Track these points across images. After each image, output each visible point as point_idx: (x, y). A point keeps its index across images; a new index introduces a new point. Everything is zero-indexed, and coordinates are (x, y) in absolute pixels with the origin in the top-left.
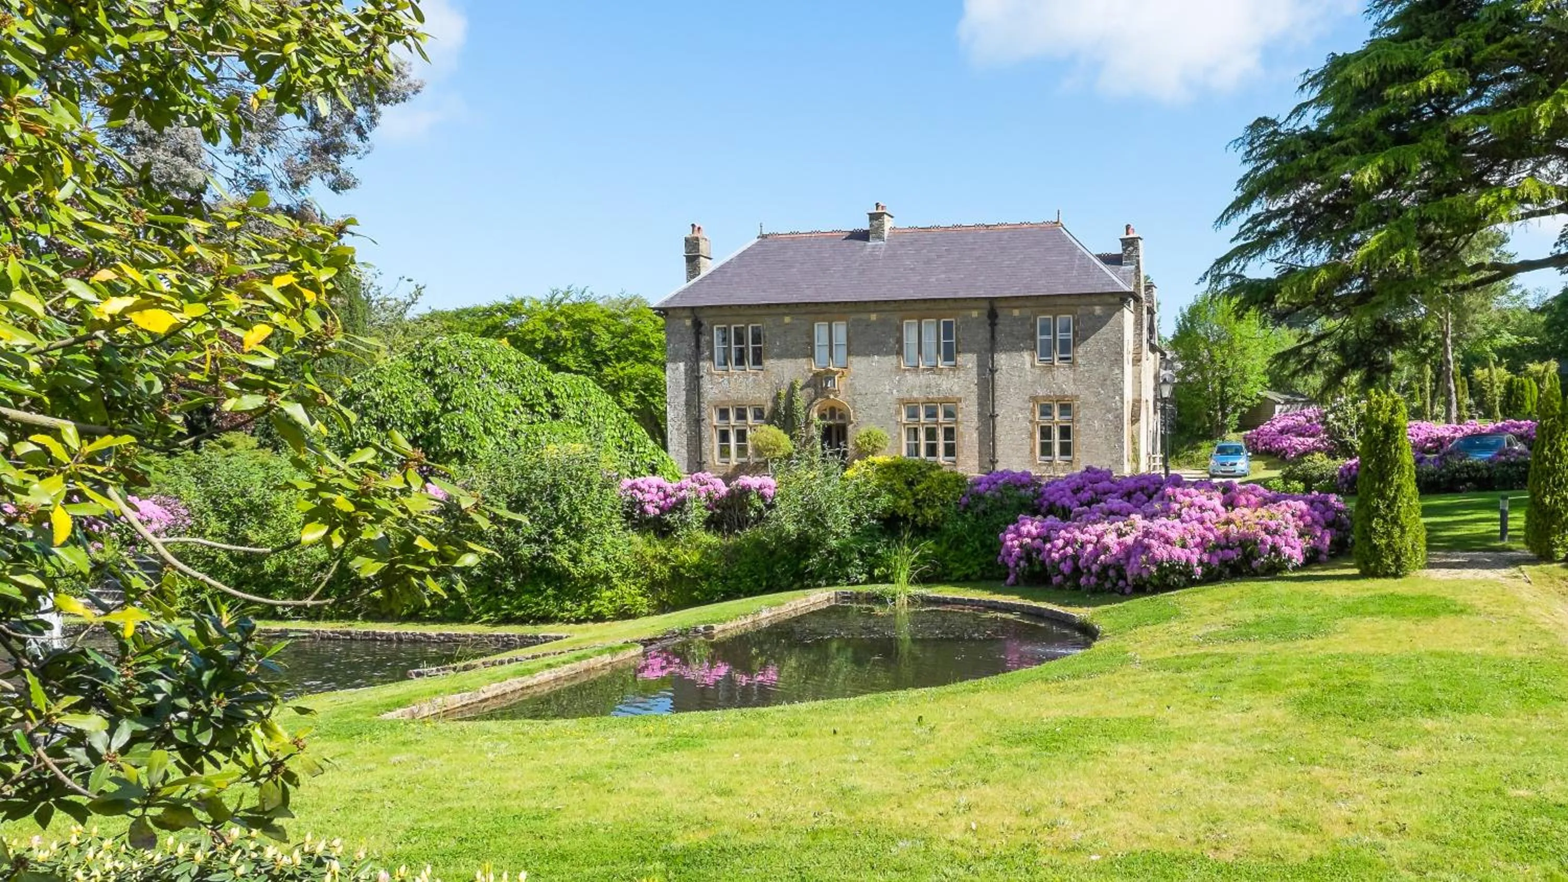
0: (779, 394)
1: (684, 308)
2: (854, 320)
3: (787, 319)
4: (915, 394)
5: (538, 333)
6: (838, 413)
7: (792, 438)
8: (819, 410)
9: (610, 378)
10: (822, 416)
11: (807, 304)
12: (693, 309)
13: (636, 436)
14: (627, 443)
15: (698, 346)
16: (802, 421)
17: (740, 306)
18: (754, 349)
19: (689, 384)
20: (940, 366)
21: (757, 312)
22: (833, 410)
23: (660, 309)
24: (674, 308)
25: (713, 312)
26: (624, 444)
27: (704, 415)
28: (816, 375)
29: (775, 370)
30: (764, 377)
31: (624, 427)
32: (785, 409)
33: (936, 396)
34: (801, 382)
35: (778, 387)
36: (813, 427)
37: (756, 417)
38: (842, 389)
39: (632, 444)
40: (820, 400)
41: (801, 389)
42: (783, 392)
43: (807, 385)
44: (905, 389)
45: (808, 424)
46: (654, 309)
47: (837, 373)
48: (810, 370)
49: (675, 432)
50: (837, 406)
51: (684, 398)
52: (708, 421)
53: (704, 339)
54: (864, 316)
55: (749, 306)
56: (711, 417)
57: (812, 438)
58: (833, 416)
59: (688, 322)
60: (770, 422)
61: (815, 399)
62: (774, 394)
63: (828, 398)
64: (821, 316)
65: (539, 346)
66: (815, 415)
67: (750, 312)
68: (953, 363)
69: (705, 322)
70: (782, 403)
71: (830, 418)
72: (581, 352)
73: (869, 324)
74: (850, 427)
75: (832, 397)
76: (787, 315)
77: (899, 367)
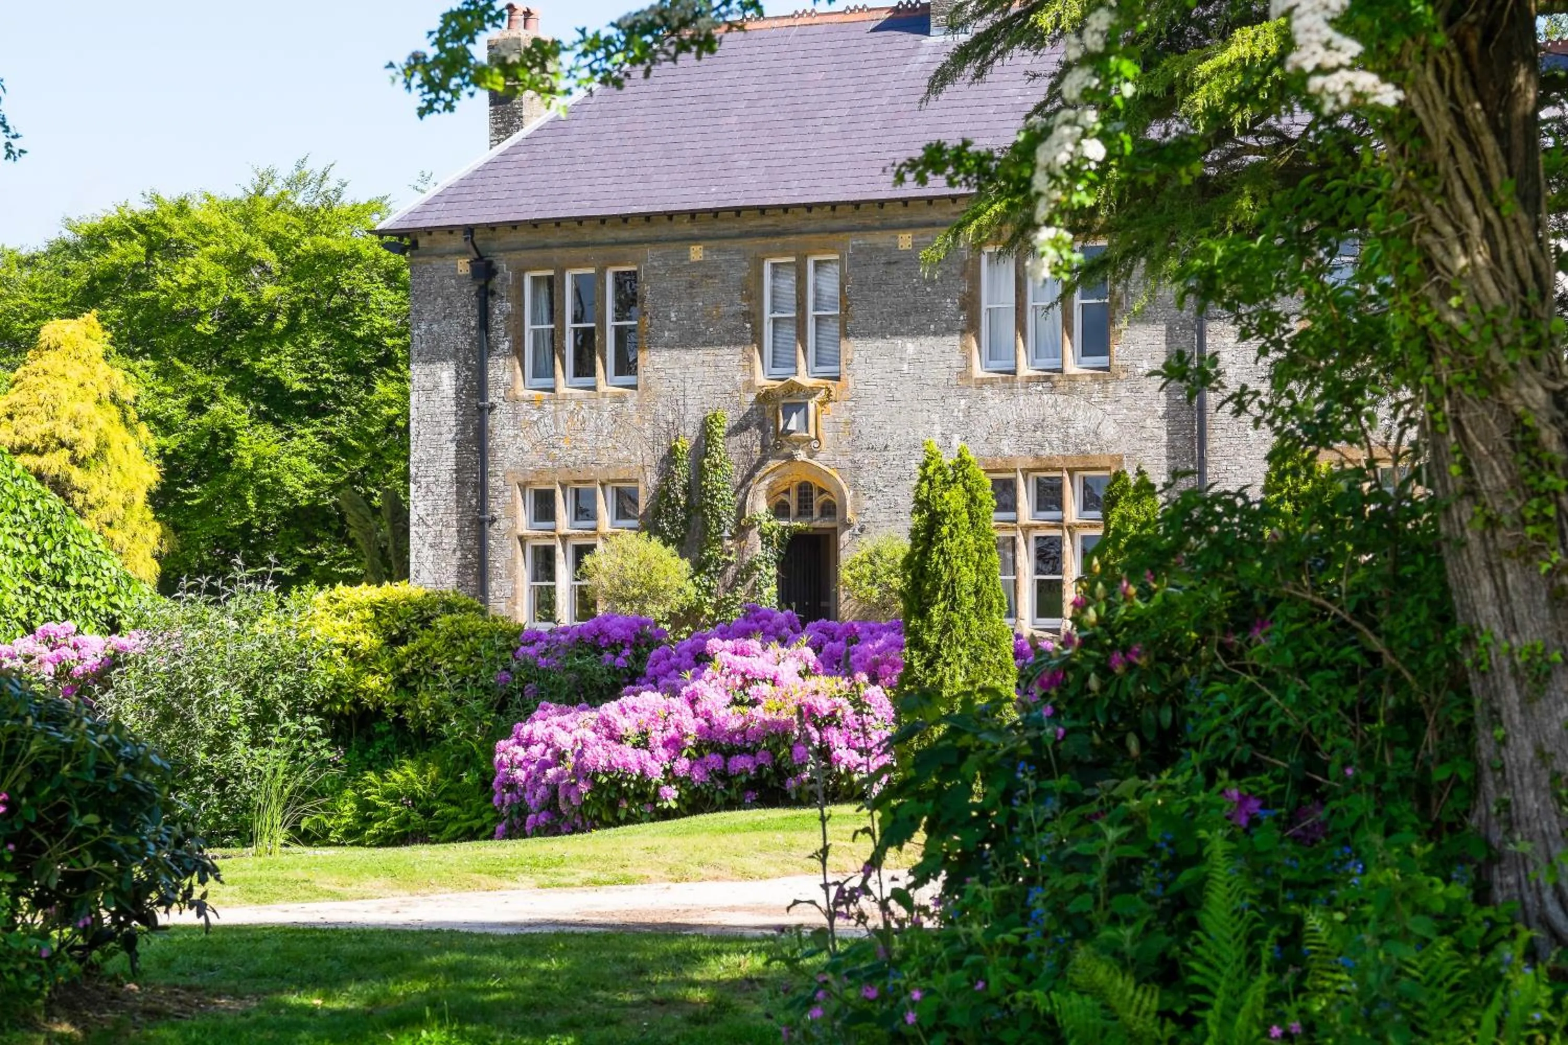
0: (672, 451)
1: (450, 230)
2: (859, 250)
3: (696, 253)
4: (1007, 447)
5: (203, 293)
6: (818, 500)
7: (699, 567)
8: (771, 492)
9: (386, 411)
10: (780, 510)
11: (738, 211)
12: (470, 230)
13: (73, 550)
14: (54, 566)
15: (484, 324)
16: (729, 522)
17: (580, 221)
18: (619, 331)
19: (463, 426)
20: (1071, 368)
21: (625, 234)
22: (805, 491)
23: (401, 234)
24: (429, 231)
25: (521, 237)
26: (44, 568)
27: (496, 507)
28: (765, 398)
29: (663, 388)
30: (640, 407)
31: (48, 532)
32: (687, 490)
33: (1058, 452)
34: (729, 418)
35: (673, 431)
36: (754, 536)
37: (621, 513)
38: (826, 436)
39: (66, 569)
40: (772, 464)
41: (729, 434)
42: (685, 445)
43: (740, 428)
44: (981, 432)
45: (741, 532)
46: (381, 234)
47: (812, 392)
48: (750, 386)
49: (427, 552)
50: (817, 482)
51: (451, 463)
52: (502, 524)
53: (501, 308)
54: (880, 239)
55: (603, 220)
56: (513, 517)
57: (751, 567)
58: (805, 509)
59: (463, 266)
60: (650, 526)
61: (762, 462)
62: (662, 452)
63: (790, 458)
64: (778, 241)
65: (205, 327)
66: (760, 506)
67: (608, 234)
68: (1102, 360)
69: (503, 265)
70: (682, 474)
71: (800, 514)
72: (315, 343)
73: (894, 260)
74: (845, 537)
75: (801, 455)
76: (695, 239)
77: (965, 374)
